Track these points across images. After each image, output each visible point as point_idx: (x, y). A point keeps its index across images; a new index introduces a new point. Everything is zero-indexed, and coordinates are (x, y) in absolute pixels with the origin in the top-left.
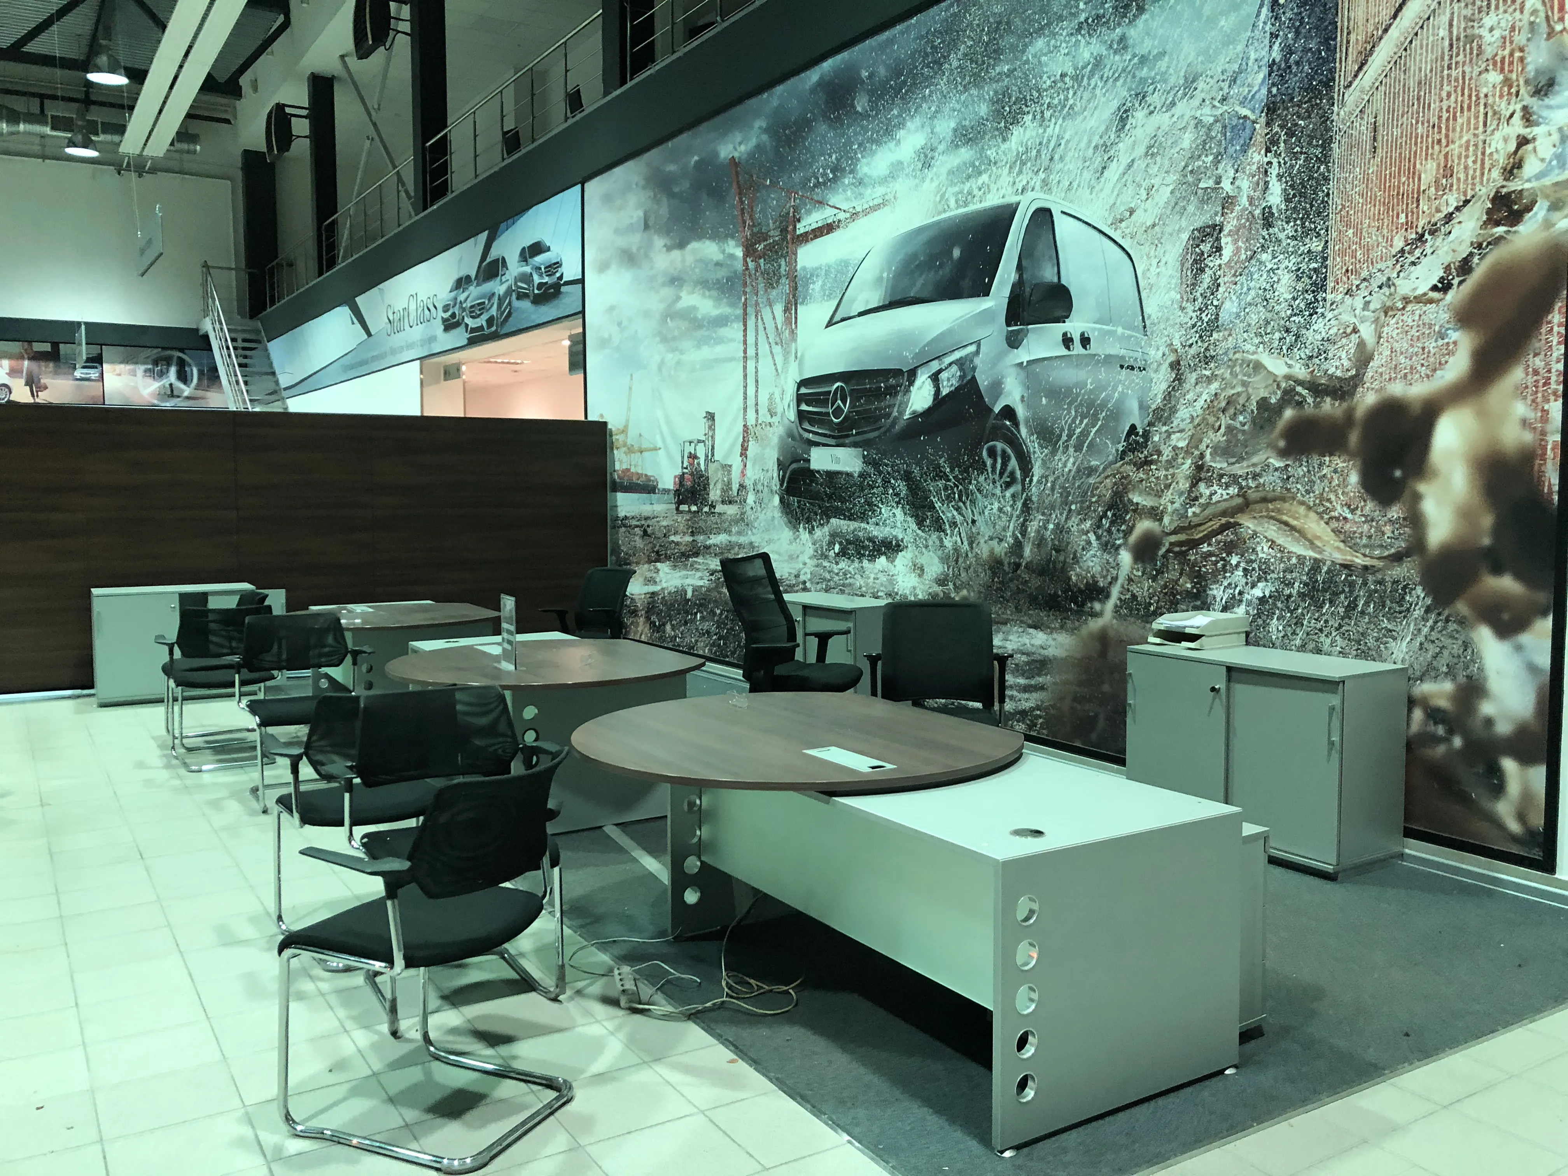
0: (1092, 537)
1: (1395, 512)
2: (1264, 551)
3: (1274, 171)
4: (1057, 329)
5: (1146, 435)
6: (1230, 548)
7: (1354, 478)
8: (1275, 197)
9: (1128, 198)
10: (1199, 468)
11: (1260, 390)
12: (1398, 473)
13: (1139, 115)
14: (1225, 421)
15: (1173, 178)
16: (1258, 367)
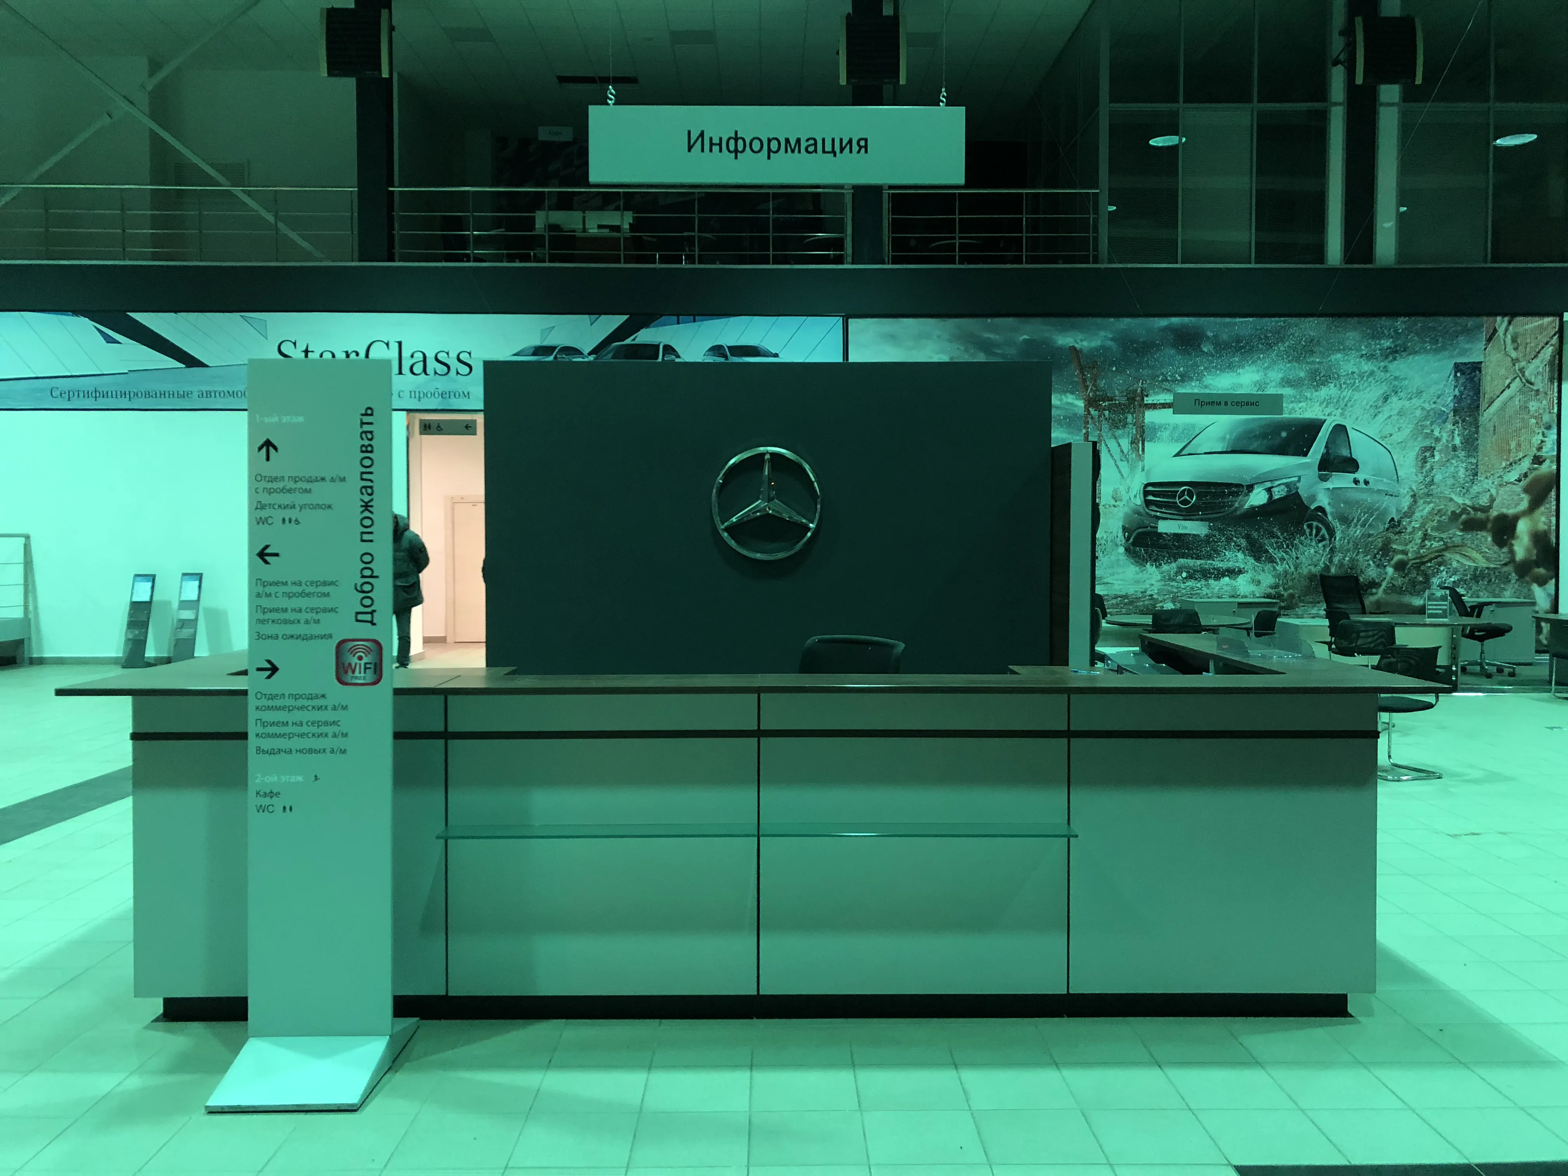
0: (1371, 563)
1: (1505, 550)
2: (1455, 564)
3: (1457, 432)
4: (1352, 476)
5: (1399, 522)
6: (1440, 564)
7: (1490, 539)
8: (1457, 441)
9: (1389, 429)
10: (1425, 535)
11: (1452, 508)
12: (1505, 537)
13: (1394, 399)
14: (1437, 518)
15: (1411, 426)
16: (1451, 500)
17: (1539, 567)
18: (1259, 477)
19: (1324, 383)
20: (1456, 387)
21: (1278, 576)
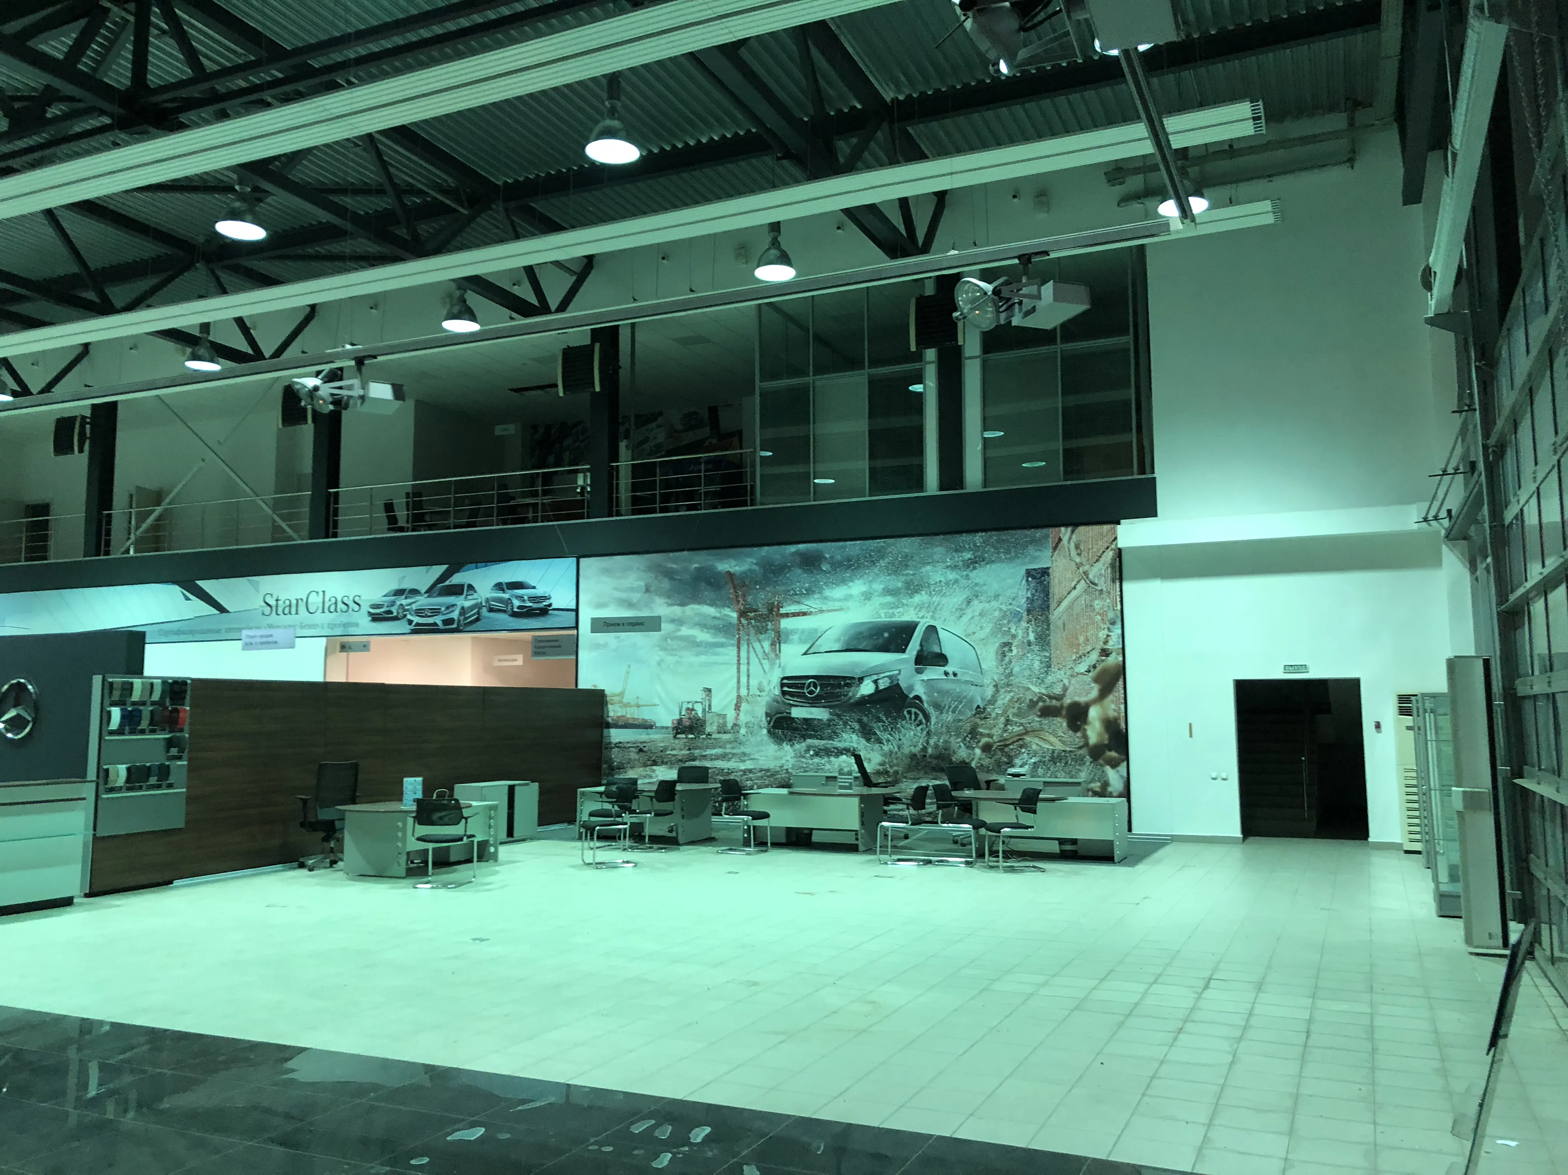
0: (962, 745)
1: (1079, 734)
2: (1034, 747)
3: (1031, 630)
4: (942, 669)
5: (984, 709)
6: (1021, 747)
7: (1065, 724)
8: (1032, 637)
9: (972, 628)
11: (1029, 696)
12: (1079, 723)
13: (975, 602)
14: (1017, 705)
15: (991, 625)
16: (1029, 689)
17: (1110, 750)
18: (867, 671)
19: (917, 591)
20: (1028, 590)
21: (884, 755)
